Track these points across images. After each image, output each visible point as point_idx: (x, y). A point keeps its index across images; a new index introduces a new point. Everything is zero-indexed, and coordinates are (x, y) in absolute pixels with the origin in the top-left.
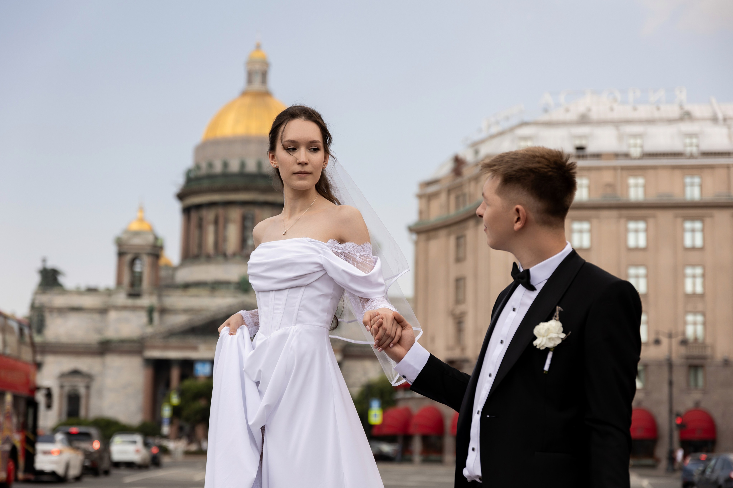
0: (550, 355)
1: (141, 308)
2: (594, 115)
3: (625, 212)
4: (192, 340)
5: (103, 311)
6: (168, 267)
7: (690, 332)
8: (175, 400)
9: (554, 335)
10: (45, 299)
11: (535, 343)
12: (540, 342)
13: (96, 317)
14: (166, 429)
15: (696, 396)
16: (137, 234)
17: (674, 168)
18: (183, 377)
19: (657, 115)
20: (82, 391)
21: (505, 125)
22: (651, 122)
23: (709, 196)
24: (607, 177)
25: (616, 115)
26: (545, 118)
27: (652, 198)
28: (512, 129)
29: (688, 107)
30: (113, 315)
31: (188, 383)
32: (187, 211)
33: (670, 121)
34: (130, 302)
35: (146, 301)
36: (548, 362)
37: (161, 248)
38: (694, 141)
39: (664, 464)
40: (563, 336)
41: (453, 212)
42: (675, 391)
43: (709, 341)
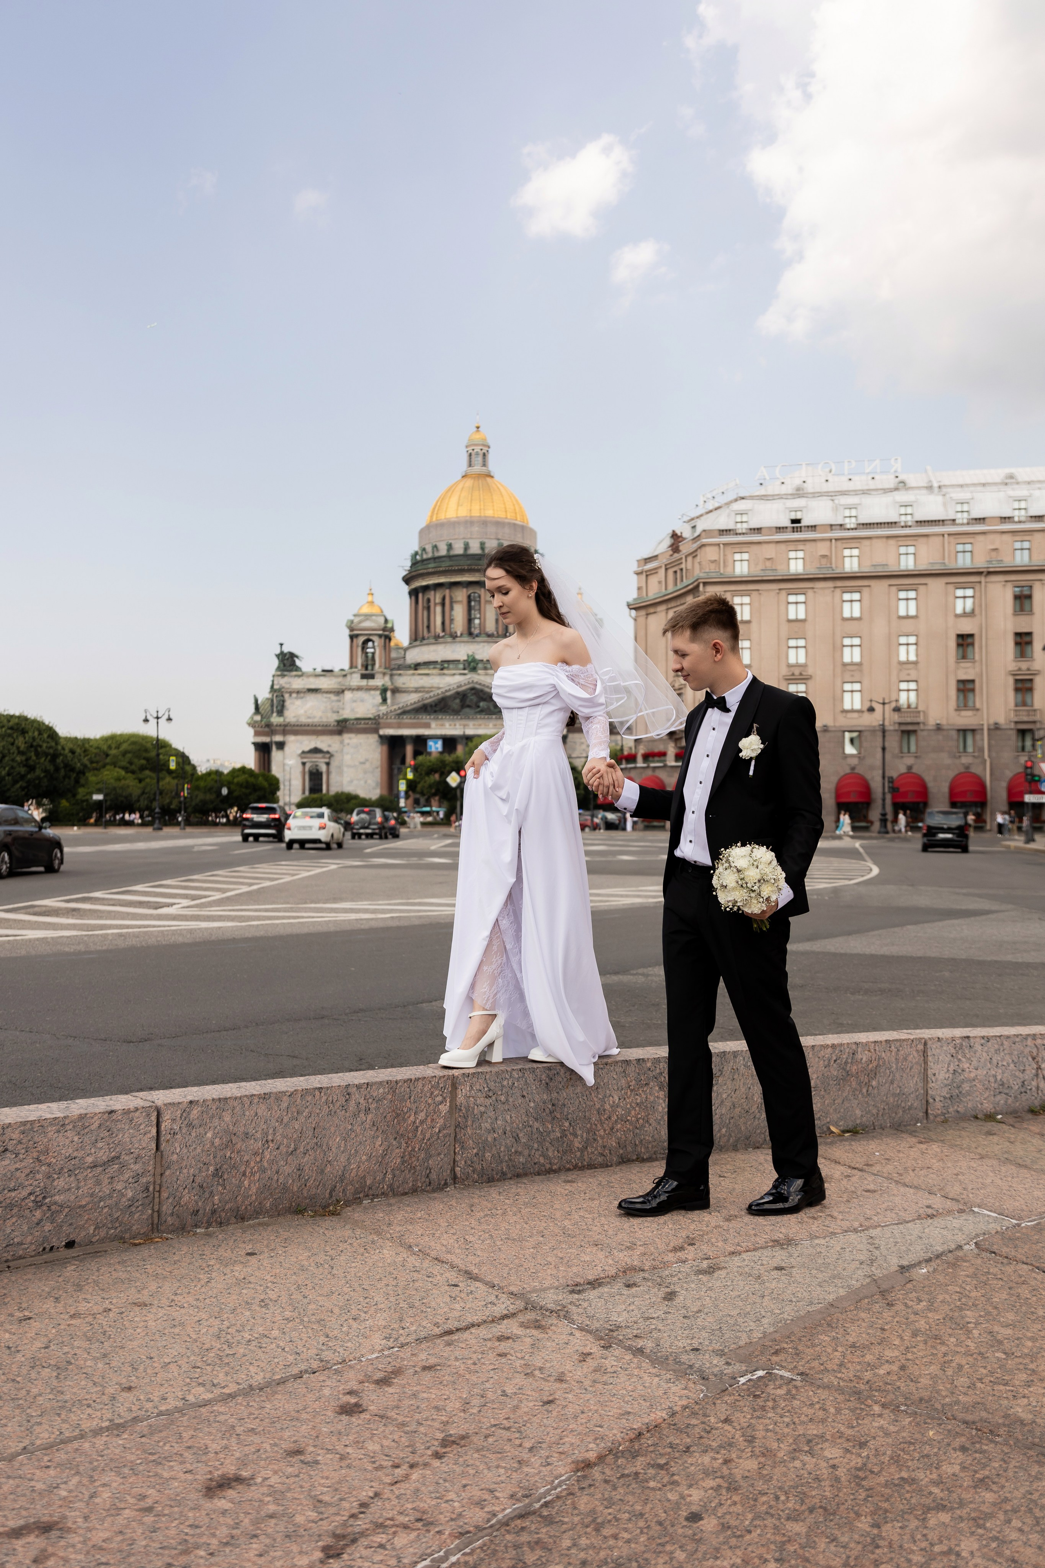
0: (753, 763)
1: (375, 688)
2: (809, 488)
3: (839, 583)
4: (425, 718)
5: (340, 692)
6: (398, 648)
7: (903, 698)
8: (410, 776)
9: (756, 747)
10: (282, 682)
11: (741, 755)
12: (745, 754)
13: (333, 697)
14: (402, 803)
15: (909, 761)
16: (368, 616)
17: (888, 537)
18: (416, 754)
19: (872, 485)
20: (323, 768)
21: (721, 500)
22: (865, 492)
23: (923, 566)
24: (822, 549)
25: (830, 487)
26: (762, 491)
27: (867, 569)
28: (728, 504)
29: (902, 477)
30: (348, 695)
31: (420, 758)
32: (414, 593)
33: (886, 491)
34: (364, 682)
35: (378, 682)
36: (752, 768)
37: (392, 630)
38: (909, 510)
39: (877, 825)
40: (762, 746)
41: (671, 588)
42: (888, 756)
43: (920, 708)
